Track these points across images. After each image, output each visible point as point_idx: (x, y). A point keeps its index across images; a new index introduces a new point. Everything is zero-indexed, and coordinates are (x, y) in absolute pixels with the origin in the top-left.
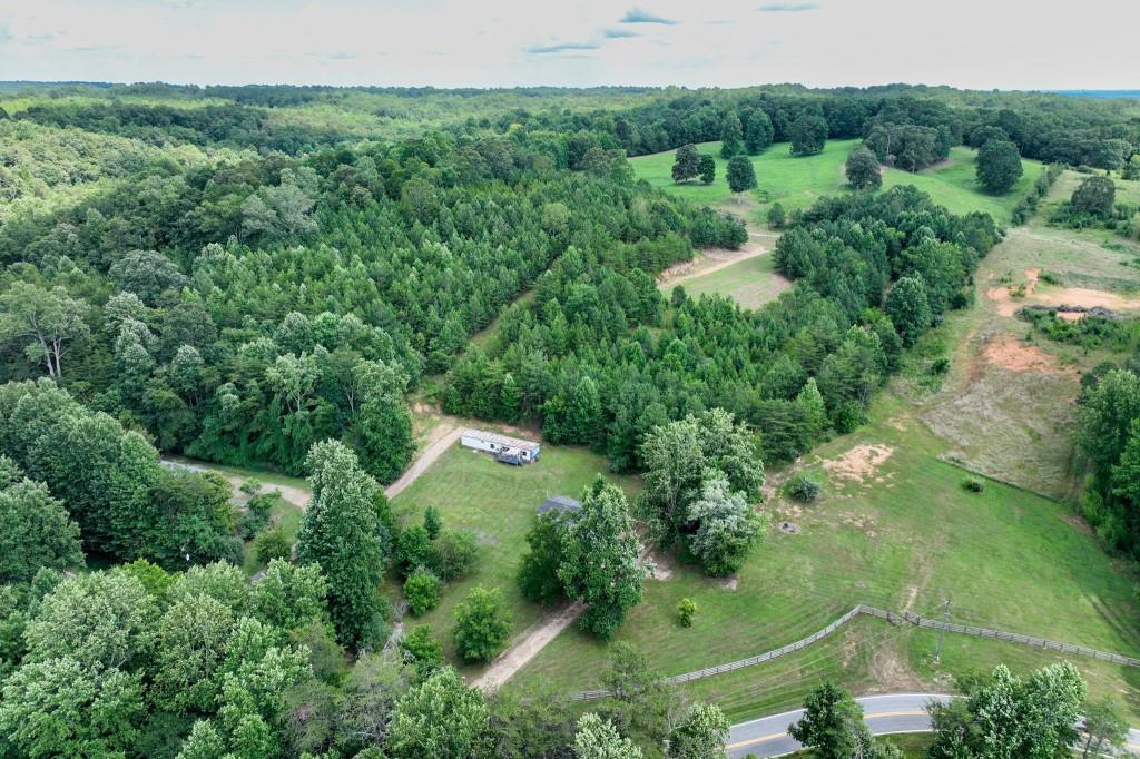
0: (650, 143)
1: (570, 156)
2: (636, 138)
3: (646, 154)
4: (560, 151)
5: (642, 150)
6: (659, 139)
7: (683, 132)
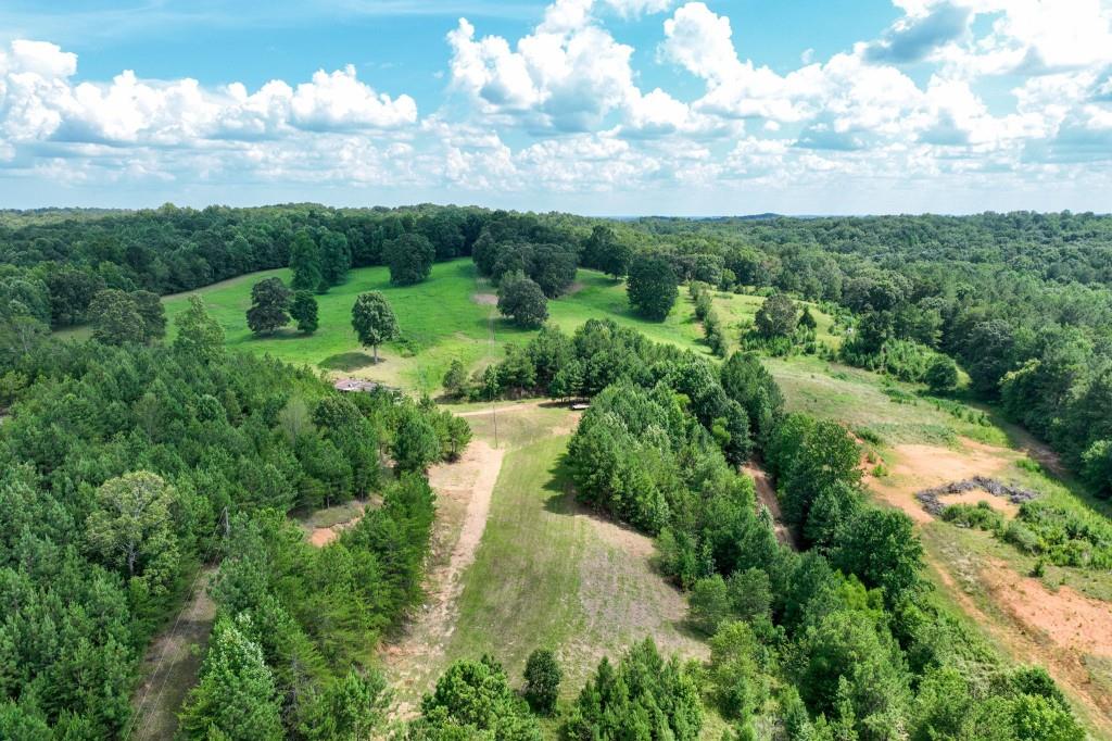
0: (183, 276)
1: (55, 304)
2: (161, 269)
3: (178, 292)
4: (39, 300)
5: (172, 286)
6: (196, 270)
7: (228, 259)
